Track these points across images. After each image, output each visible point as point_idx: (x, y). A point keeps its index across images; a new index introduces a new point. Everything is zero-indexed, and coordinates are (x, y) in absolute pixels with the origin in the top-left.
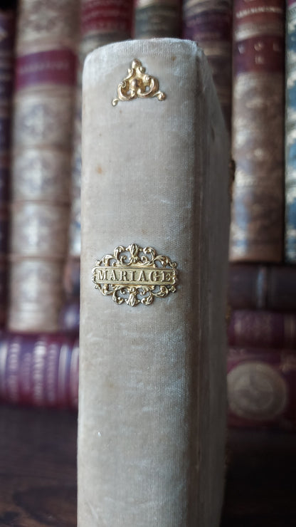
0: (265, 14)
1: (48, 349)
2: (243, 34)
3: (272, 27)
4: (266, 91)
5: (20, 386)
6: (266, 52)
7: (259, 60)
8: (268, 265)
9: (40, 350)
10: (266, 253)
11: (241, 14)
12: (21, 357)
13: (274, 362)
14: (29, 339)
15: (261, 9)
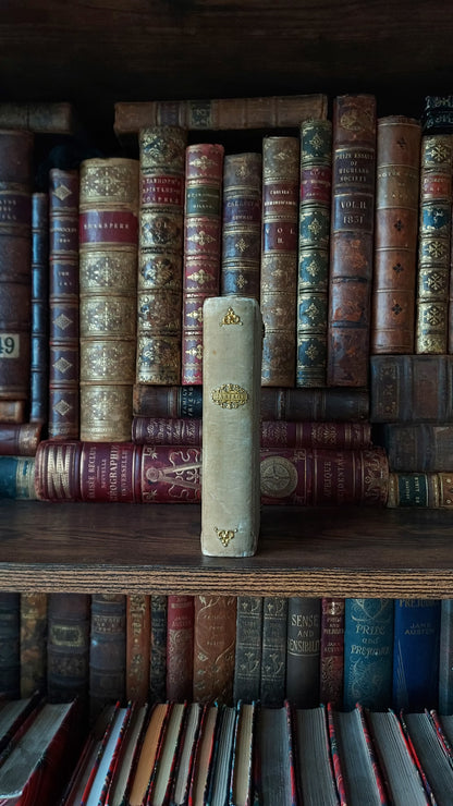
0: (284, 205)
1: (121, 455)
2: (267, 220)
3: (289, 217)
4: (283, 265)
5: (98, 484)
6: (285, 235)
7: (280, 240)
8: (285, 389)
9: (114, 457)
10: (283, 381)
11: (268, 203)
12: (98, 463)
13: (289, 456)
14: (103, 448)
15: (283, 203)
